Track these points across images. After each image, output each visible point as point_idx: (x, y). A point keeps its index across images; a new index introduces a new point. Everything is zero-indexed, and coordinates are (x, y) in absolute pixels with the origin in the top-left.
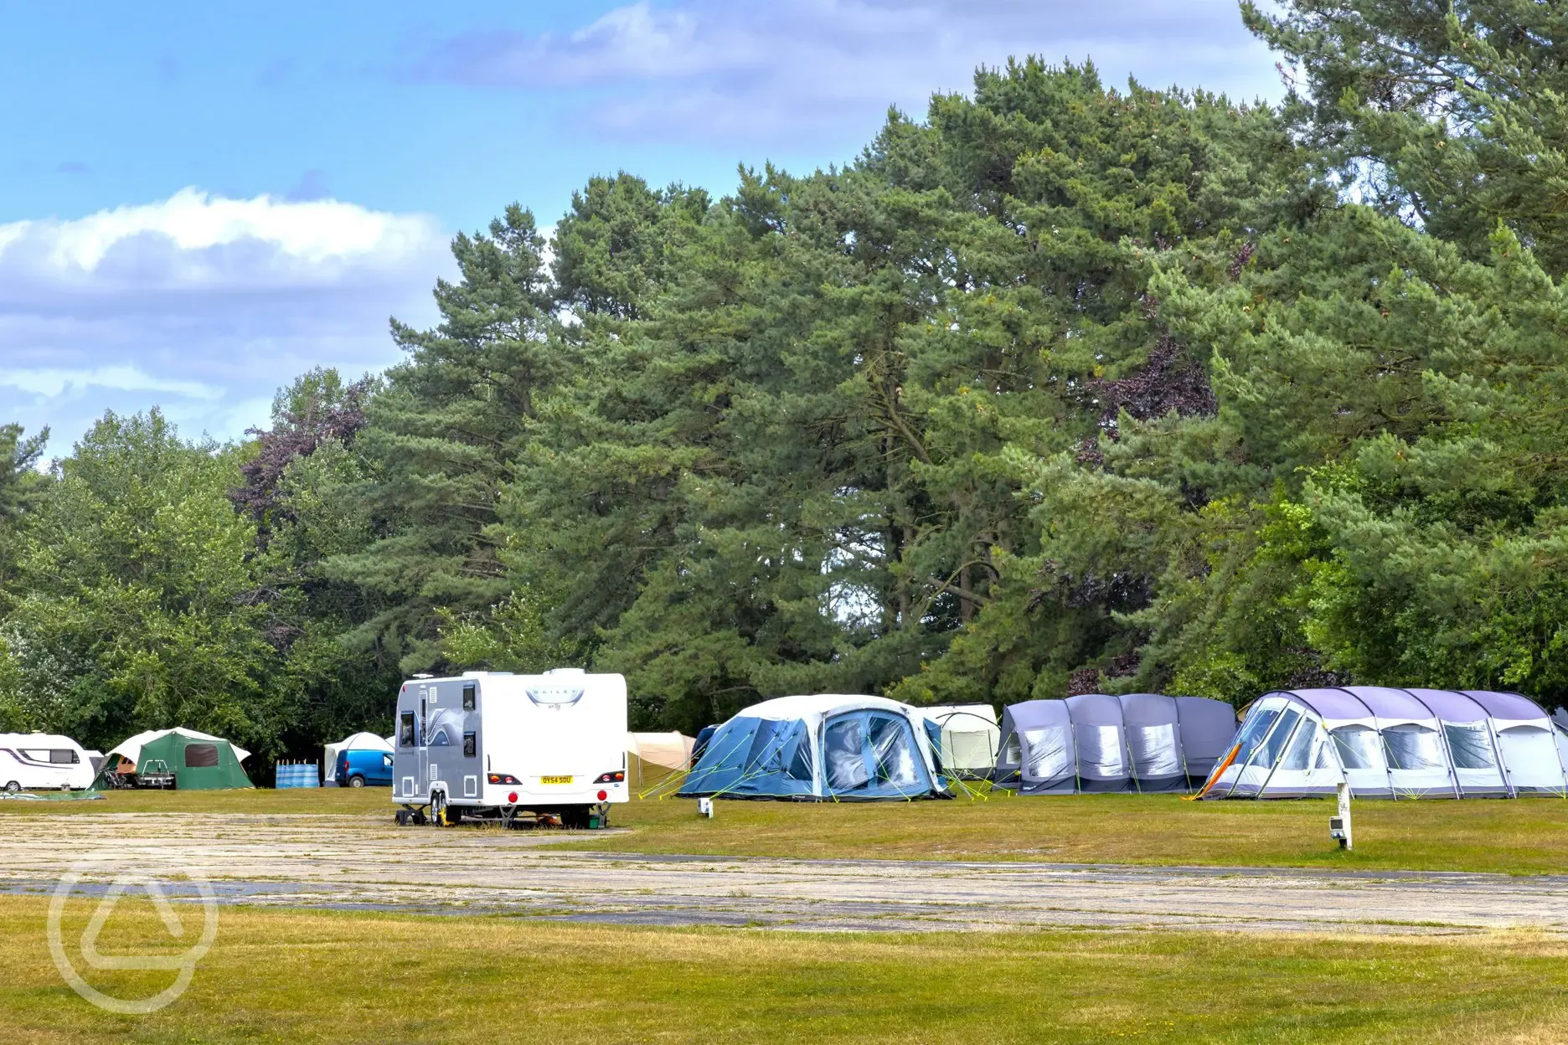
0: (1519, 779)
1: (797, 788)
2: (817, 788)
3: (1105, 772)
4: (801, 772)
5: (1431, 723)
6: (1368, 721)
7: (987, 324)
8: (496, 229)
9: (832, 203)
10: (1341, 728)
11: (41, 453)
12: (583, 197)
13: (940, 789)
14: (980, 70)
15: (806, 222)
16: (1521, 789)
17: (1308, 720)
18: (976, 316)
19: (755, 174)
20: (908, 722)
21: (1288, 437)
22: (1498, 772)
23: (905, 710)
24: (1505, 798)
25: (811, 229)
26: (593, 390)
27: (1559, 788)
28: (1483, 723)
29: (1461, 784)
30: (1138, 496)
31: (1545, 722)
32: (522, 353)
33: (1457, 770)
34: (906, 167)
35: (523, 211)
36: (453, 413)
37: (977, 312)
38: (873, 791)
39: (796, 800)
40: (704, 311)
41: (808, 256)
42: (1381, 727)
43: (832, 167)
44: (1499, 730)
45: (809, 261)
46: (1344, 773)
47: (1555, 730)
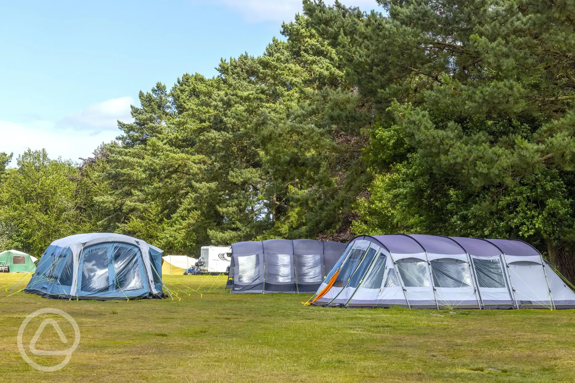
0: (521, 296)
1: (63, 290)
2: (74, 290)
3: (281, 280)
4: (66, 280)
5: (463, 257)
6: (421, 255)
7: (292, 100)
8: (153, 91)
9: (245, 63)
10: (403, 260)
11: (10, 161)
12: (181, 80)
13: (155, 292)
14: (297, 14)
15: (236, 71)
16: (521, 302)
17: (382, 254)
18: (287, 97)
19: (226, 62)
20: (140, 250)
21: (383, 87)
22: (507, 291)
23: (138, 242)
24: (511, 309)
25: (237, 73)
26: (169, 136)
27: (547, 302)
28: (499, 258)
29: (482, 299)
30: (305, 133)
31: (537, 258)
32: (156, 128)
33: (480, 288)
34: (273, 53)
35: (163, 85)
36: (135, 149)
37: (288, 96)
38: (112, 293)
39: (60, 298)
40: (204, 107)
41: (235, 82)
42: (430, 259)
43: (246, 53)
44: (508, 262)
45: (235, 84)
46: (404, 290)
47: (544, 264)
